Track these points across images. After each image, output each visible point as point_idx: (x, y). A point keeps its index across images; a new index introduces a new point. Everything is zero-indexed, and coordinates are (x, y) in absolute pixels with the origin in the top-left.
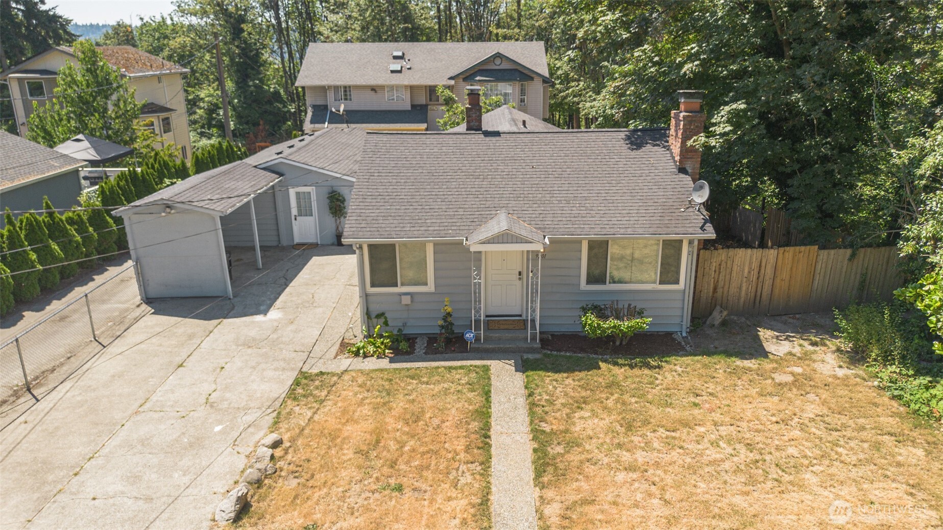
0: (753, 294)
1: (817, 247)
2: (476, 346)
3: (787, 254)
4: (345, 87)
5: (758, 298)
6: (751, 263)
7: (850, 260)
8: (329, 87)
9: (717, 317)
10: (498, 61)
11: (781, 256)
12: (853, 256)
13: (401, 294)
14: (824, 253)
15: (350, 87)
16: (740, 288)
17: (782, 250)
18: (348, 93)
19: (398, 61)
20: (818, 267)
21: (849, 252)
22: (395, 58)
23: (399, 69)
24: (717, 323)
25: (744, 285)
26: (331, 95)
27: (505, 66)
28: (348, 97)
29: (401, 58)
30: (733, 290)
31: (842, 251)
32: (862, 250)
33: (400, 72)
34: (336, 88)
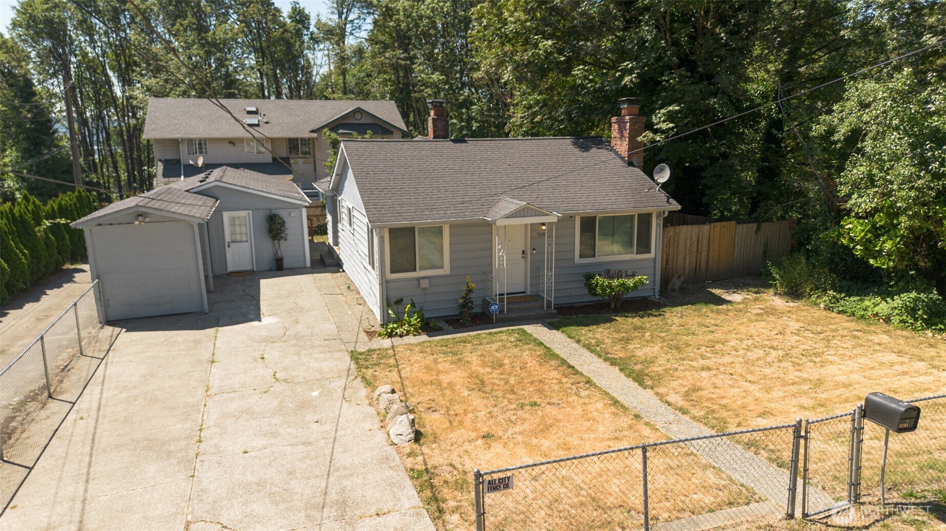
0: (694, 265)
1: (735, 222)
2: (502, 316)
3: (716, 228)
4: (200, 140)
5: (698, 268)
6: (691, 237)
7: (756, 232)
8: (183, 140)
9: (676, 283)
10: (358, 116)
11: (712, 229)
12: (758, 229)
13: (418, 280)
14: (740, 226)
15: (205, 140)
16: (685, 259)
17: (712, 224)
18: (203, 147)
19: (253, 116)
20: (737, 238)
21: (755, 226)
22: (249, 113)
23: (257, 123)
24: (677, 287)
25: (687, 257)
26: (184, 149)
27: (365, 120)
28: (204, 151)
29: (255, 113)
30: (680, 262)
31: (750, 225)
32: (764, 224)
33: (258, 125)
34: (190, 141)
